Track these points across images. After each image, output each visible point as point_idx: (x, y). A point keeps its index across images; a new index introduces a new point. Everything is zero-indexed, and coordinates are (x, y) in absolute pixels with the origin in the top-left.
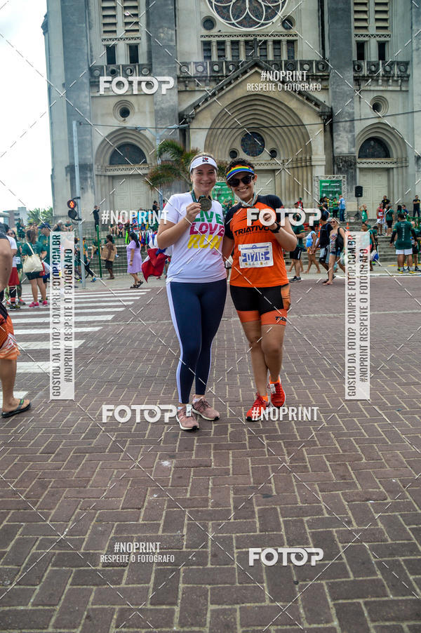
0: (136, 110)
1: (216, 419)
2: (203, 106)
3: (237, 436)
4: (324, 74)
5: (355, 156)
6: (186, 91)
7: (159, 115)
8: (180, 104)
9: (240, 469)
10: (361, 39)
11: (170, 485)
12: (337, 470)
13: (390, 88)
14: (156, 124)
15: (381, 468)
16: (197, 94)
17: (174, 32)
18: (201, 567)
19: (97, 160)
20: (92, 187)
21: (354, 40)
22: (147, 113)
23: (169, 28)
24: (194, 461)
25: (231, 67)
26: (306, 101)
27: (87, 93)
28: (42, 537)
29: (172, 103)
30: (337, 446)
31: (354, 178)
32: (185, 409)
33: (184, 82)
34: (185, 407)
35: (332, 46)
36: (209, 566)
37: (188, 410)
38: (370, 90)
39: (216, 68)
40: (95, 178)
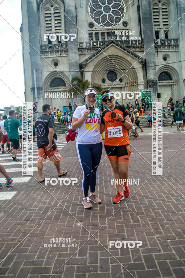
0: (61, 63)
1: (100, 203)
2: (90, 61)
3: (109, 211)
4: (142, 45)
5: (157, 80)
6: (82, 54)
7: (71, 65)
8: (80, 60)
9: (111, 226)
10: (157, 30)
11: (81, 234)
12: (153, 226)
13: (171, 50)
14: (70, 70)
15: (173, 224)
16: (87, 55)
17: (76, 29)
18: (95, 273)
19: (44, 85)
20: (42, 97)
21: (154, 30)
22: (66, 64)
23: (74, 28)
24: (91, 223)
25: (101, 44)
26: (134, 57)
27: (39, 56)
28: (25, 260)
29: (76, 60)
30: (153, 214)
31: (156, 89)
32: (86, 199)
33: (81, 50)
34: (86, 198)
35: (145, 33)
36: (99, 272)
37: (87, 200)
38: (162, 52)
39: (95, 44)
40: (44, 93)
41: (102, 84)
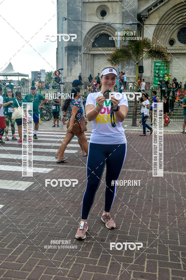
0: (111, 12)
2: (154, 10)
7: (125, 16)
8: (139, 8)
14: (123, 21)
16: (151, 1)
19: (84, 44)
20: (81, 61)
22: (118, 14)
29: (134, 7)
37: (81, 225)
40: (83, 55)
41: (169, 47)
